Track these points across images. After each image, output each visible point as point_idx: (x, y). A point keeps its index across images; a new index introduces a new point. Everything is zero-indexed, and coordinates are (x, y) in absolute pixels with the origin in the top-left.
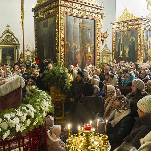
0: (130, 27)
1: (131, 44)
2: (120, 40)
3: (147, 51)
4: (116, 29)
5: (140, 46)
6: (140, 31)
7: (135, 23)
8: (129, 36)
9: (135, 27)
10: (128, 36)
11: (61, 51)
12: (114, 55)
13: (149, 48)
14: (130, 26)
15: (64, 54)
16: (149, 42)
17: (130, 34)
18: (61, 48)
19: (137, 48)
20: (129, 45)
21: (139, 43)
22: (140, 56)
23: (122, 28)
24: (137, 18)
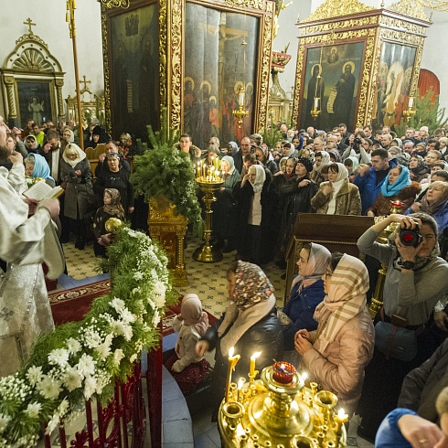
0: (345, 35)
1: (342, 80)
2: (317, 68)
3: (385, 98)
4: (308, 40)
5: (368, 86)
6: (371, 45)
7: (361, 22)
8: (341, 60)
9: (360, 34)
10: (337, 58)
11: (172, 102)
12: (296, 108)
13: (390, 92)
14: (347, 31)
15: (179, 107)
16: (393, 74)
17: (344, 53)
18: (173, 94)
19: (359, 92)
20: (339, 83)
21: (367, 78)
22: (364, 112)
23: (325, 37)
24: (368, 10)
